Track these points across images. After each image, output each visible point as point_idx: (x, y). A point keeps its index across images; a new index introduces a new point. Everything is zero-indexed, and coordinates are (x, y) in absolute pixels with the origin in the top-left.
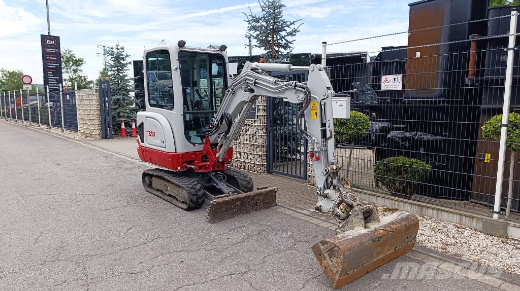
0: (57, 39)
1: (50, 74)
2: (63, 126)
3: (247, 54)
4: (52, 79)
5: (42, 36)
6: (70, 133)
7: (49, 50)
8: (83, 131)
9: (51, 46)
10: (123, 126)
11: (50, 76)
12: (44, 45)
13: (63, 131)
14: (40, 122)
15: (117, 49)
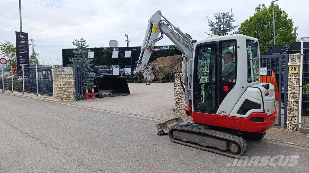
0: (26, 35)
1: (21, 57)
2: (37, 92)
3: (126, 46)
4: (22, 61)
5: (17, 33)
6: (45, 97)
7: (21, 42)
8: (59, 95)
9: (22, 39)
10: (87, 91)
11: (21, 59)
12: (18, 39)
13: (37, 96)
14: (13, 89)
15: (81, 42)
